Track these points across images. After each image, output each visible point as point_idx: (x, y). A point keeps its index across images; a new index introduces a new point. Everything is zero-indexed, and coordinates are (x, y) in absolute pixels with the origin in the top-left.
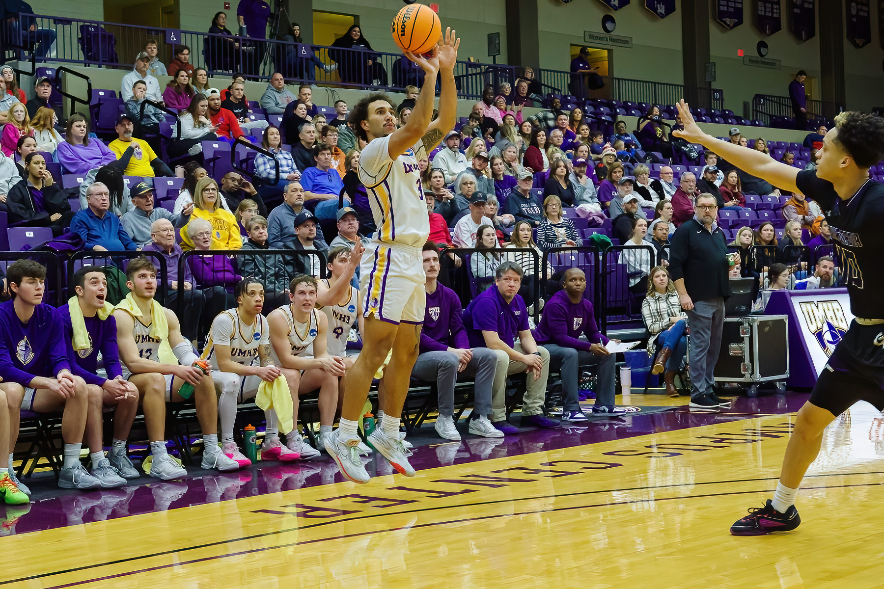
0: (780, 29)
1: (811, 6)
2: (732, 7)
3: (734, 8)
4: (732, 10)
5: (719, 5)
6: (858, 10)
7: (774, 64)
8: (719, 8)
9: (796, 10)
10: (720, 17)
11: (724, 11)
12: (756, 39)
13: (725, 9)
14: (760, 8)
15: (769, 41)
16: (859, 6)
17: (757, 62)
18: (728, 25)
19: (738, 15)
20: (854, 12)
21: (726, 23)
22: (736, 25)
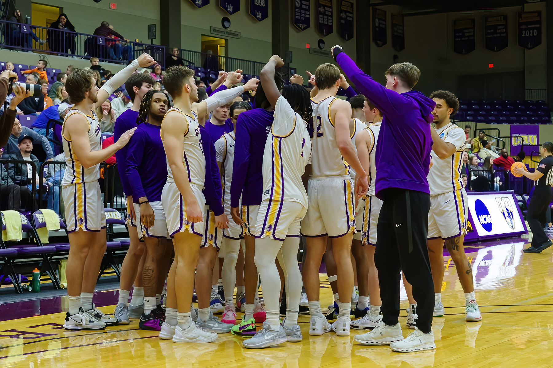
0: (332, 32)
1: (351, 19)
4: (303, 19)
6: (380, 23)
7: (328, 54)
8: (295, 17)
9: (343, 21)
10: (296, 22)
12: (317, 38)
13: (299, 18)
14: (320, 19)
15: (325, 39)
17: (317, 52)
18: (301, 28)
19: (307, 21)
20: (377, 25)
21: (299, 27)
22: (305, 28)
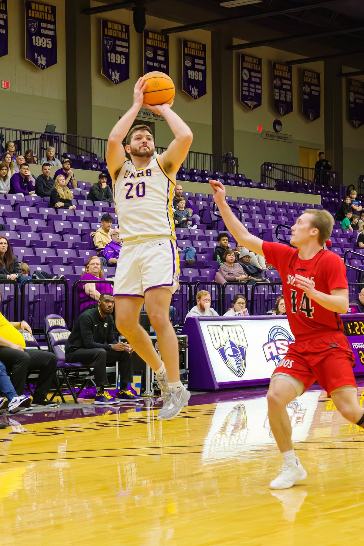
0: (292, 110)
1: (317, 94)
2: (252, 92)
3: (255, 93)
4: (252, 94)
5: (243, 90)
6: (355, 98)
7: (286, 138)
8: (242, 93)
9: (306, 97)
10: (243, 99)
11: (246, 95)
12: (272, 118)
13: (247, 93)
14: (276, 94)
15: (282, 120)
16: (357, 96)
17: (272, 136)
18: (250, 107)
19: (257, 98)
20: (352, 99)
21: (247, 105)
22: (255, 107)
